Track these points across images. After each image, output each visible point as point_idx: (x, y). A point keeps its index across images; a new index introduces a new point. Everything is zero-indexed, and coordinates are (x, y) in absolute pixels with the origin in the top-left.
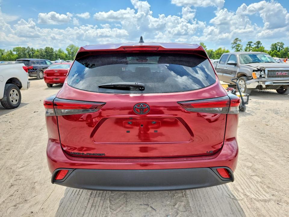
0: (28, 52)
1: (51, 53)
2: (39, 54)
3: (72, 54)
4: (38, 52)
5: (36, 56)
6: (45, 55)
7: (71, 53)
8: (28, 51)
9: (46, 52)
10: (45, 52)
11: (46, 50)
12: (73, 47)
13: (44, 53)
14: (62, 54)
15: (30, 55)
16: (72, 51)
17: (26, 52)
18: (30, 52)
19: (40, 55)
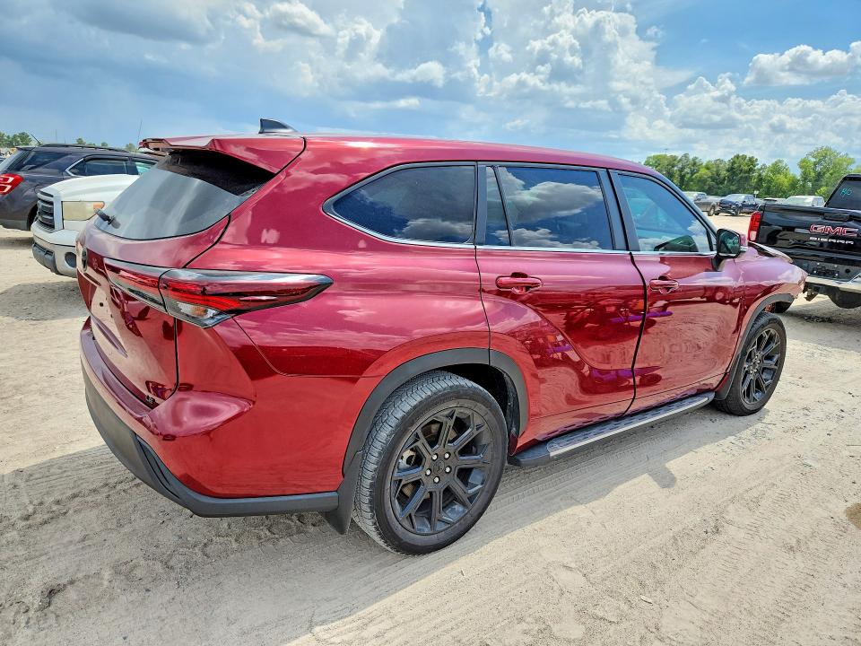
0: (682, 169)
1: (746, 172)
2: (710, 175)
3: (817, 180)
4: (708, 168)
5: (699, 181)
6: (724, 179)
7: (813, 174)
8: (680, 166)
9: (731, 170)
10: (728, 171)
11: (734, 163)
12: (825, 157)
13: (724, 173)
14: (781, 178)
15: (682, 177)
16: (818, 169)
17: (676, 168)
18: (687, 170)
19: (711, 177)
